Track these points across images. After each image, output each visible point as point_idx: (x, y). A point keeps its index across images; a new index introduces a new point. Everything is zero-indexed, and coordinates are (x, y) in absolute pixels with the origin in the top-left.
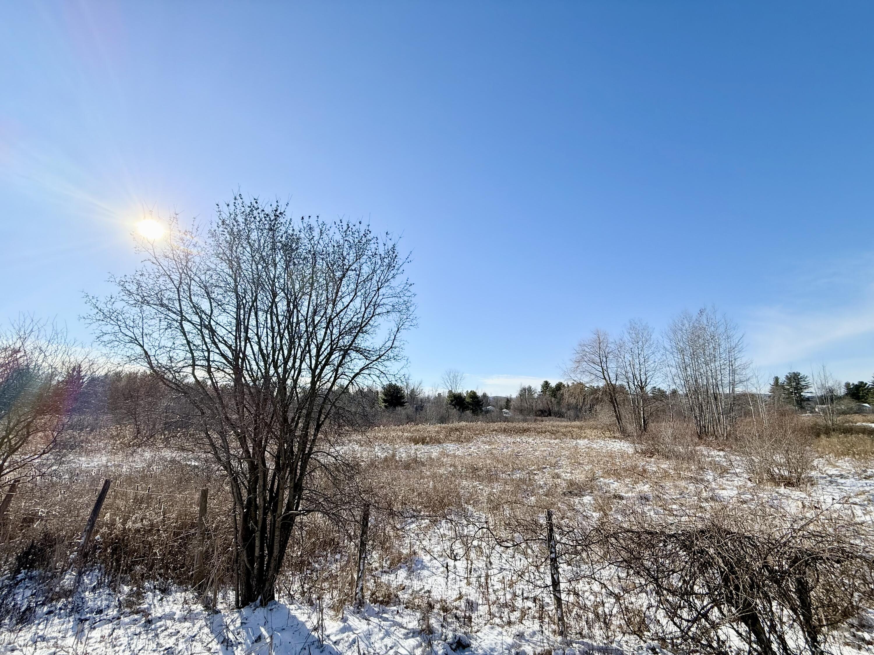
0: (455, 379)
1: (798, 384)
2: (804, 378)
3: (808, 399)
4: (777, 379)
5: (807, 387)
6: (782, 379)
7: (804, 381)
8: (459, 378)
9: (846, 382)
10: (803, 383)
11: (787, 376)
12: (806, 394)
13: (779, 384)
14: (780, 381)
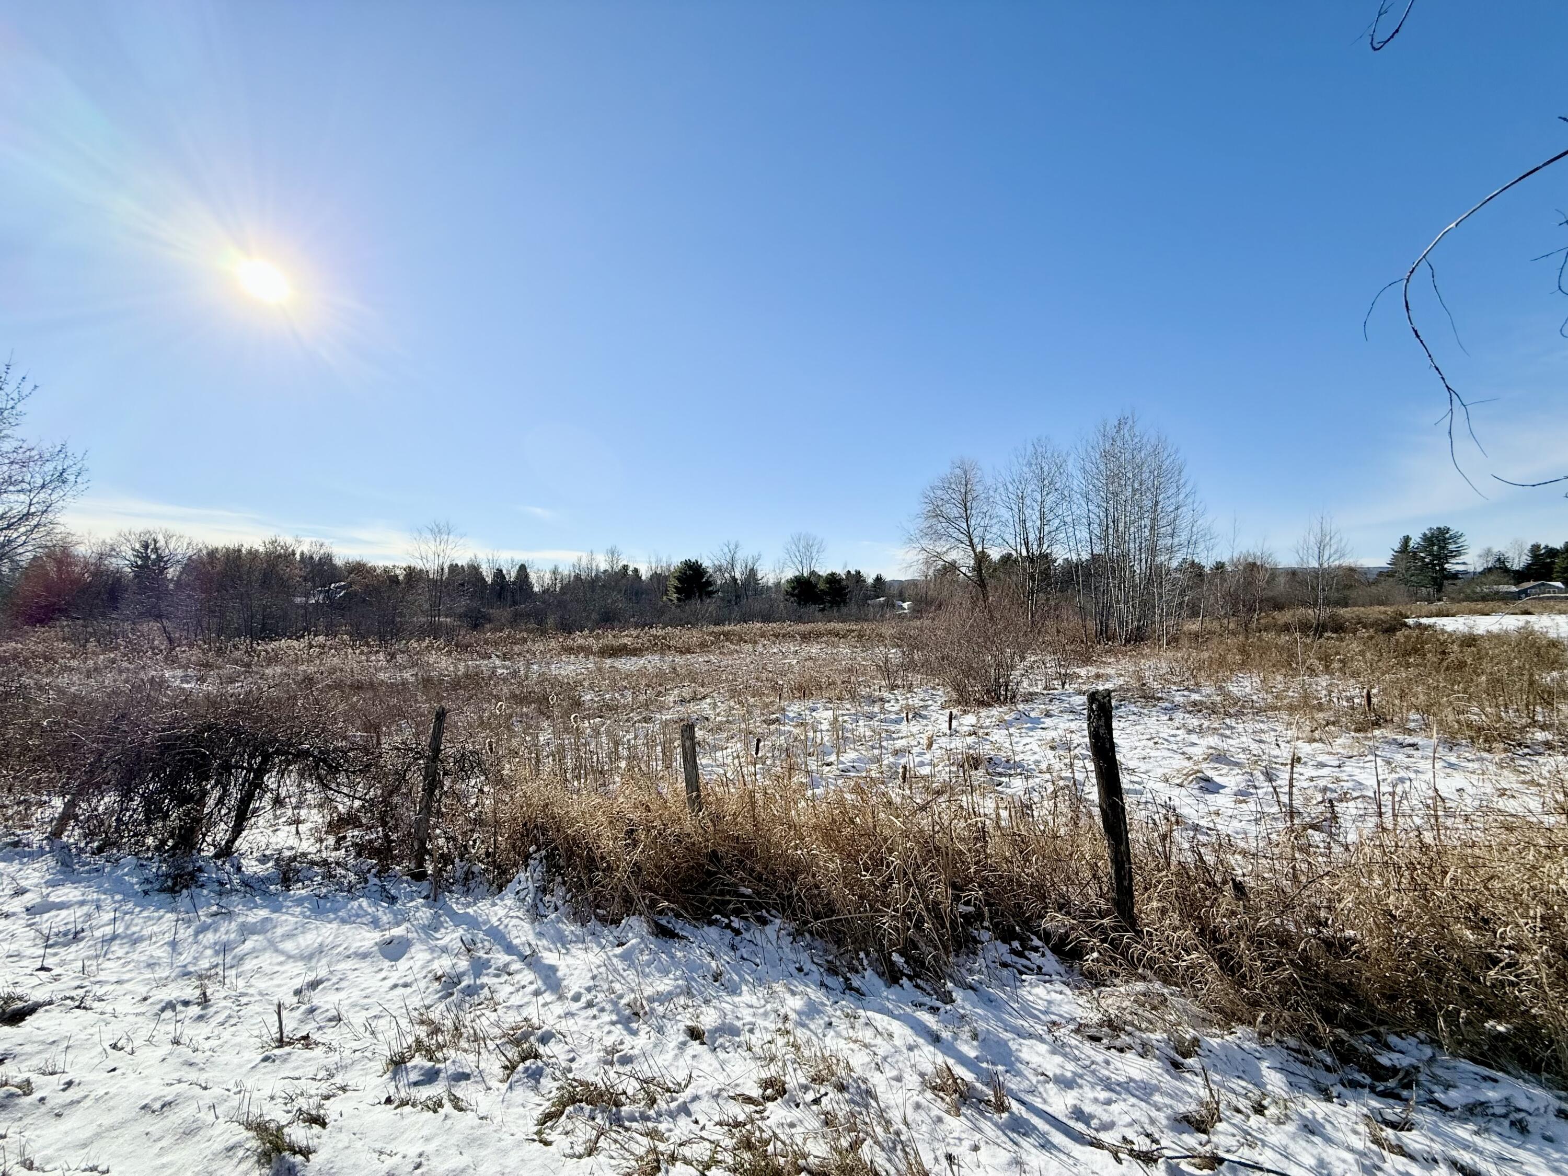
0: (808, 548)
1: (1442, 548)
2: (1456, 538)
3: (1455, 576)
4: (1407, 539)
5: (1458, 553)
6: (1416, 539)
7: (1455, 543)
8: (815, 549)
9: (1533, 542)
10: (1452, 547)
11: (1425, 535)
12: (1452, 566)
13: (1409, 549)
14: (1411, 544)
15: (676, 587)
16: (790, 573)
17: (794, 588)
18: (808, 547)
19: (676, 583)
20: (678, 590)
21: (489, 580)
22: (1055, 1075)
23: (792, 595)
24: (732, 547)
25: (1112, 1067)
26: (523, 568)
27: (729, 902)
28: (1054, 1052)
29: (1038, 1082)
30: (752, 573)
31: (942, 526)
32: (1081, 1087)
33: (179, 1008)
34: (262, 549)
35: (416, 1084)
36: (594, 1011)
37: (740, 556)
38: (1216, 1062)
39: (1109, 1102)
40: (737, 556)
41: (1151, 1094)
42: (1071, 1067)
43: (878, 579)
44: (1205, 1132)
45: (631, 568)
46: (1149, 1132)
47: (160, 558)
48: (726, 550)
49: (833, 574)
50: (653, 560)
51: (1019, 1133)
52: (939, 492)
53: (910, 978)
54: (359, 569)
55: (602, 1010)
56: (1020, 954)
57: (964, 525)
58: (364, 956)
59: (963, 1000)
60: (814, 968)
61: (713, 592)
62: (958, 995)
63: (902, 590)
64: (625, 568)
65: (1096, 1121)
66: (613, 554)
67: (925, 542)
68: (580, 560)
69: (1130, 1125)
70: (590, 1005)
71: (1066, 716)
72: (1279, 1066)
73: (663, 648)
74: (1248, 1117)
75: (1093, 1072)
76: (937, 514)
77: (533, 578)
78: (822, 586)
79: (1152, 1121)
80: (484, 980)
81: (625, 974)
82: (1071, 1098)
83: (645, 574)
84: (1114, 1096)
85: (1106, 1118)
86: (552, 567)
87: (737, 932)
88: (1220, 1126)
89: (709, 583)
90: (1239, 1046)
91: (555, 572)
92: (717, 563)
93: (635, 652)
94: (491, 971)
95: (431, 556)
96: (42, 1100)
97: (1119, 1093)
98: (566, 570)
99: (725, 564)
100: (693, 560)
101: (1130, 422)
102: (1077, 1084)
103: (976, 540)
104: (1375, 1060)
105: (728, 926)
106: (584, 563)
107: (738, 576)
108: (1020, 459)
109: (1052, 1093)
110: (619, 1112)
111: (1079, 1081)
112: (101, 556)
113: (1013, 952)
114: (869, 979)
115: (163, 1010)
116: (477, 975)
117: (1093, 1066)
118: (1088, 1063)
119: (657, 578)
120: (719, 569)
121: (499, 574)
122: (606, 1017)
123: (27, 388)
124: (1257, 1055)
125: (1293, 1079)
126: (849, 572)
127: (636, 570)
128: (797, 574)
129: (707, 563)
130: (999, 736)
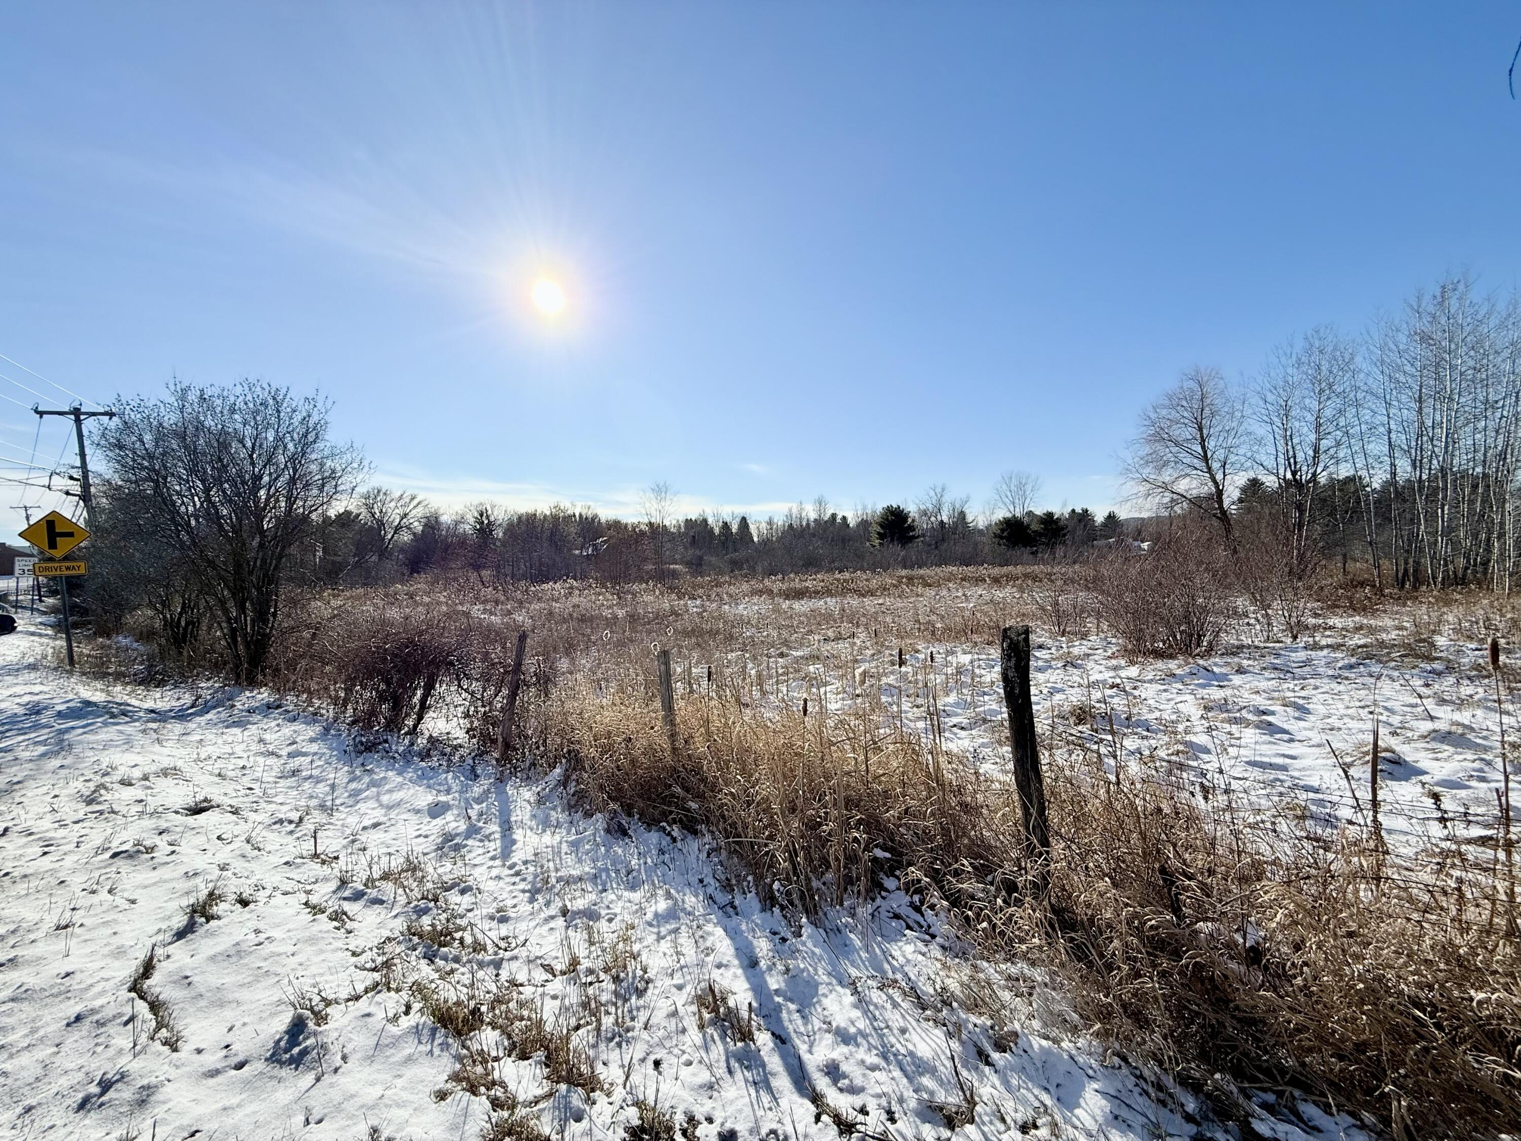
0: (1021, 488)
8: (1028, 489)
15: (879, 533)
16: (1001, 514)
17: (1003, 530)
18: (1021, 486)
19: (879, 529)
20: (881, 536)
21: (717, 531)
22: (838, 1027)
23: (1001, 538)
24: (938, 490)
25: (907, 1035)
26: (744, 519)
27: (671, 812)
28: (855, 1006)
29: (820, 1029)
30: (962, 515)
31: (1171, 451)
32: (858, 1045)
33: (285, 824)
34: (548, 513)
35: (345, 899)
36: (517, 879)
37: (947, 499)
38: (1026, 1065)
39: (874, 1068)
40: (944, 500)
41: (921, 1074)
42: (862, 1024)
43: (1111, 518)
44: (952, 1129)
45: (839, 517)
46: (893, 1109)
47: (490, 523)
48: (932, 493)
49: (1050, 515)
50: (860, 507)
51: (742, 1064)
52: (1164, 412)
53: (782, 908)
54: (616, 525)
55: (524, 880)
56: (918, 910)
57: (1200, 450)
58: (418, 812)
59: (809, 937)
60: (712, 881)
61: (914, 537)
62: (807, 931)
63: (1140, 529)
64: (834, 516)
65: (846, 1081)
66: (820, 504)
67: (1147, 471)
68: (790, 510)
69: (878, 1096)
70: (517, 874)
71: (1267, 674)
72: (1113, 1093)
73: (844, 590)
74: (1009, 1129)
75: (881, 1036)
76: (1160, 436)
77: (753, 529)
78: (1035, 527)
79: (901, 1101)
80: (470, 842)
81: (564, 857)
82: (838, 1053)
83: (852, 522)
84: (883, 1064)
85: (858, 1082)
86: (767, 519)
87: (674, 840)
88: (969, 1128)
89: (911, 528)
90: (1072, 1058)
91: (770, 523)
92: (923, 507)
93: (816, 594)
94: (479, 836)
95: (654, 513)
96: (153, 858)
97: (888, 1063)
98: (780, 520)
99: (930, 507)
100: (895, 506)
101: (1461, 287)
102: (856, 1041)
103: (1215, 465)
104: (1250, 1123)
105: (669, 834)
106: (795, 512)
107: (945, 519)
108: (1283, 360)
109: (824, 1043)
110: (438, 950)
111: (859, 1040)
112: (457, 523)
113: (912, 905)
114: (750, 901)
115: (275, 823)
116: (467, 838)
117: (885, 1031)
118: (882, 1025)
119: (864, 524)
120: (924, 513)
121: (726, 526)
122: (522, 886)
123: (329, 404)
124: (1091, 1072)
125: (1124, 1113)
126: (1073, 511)
127: (844, 518)
128: (1009, 515)
129: (912, 508)
130: (1149, 692)
